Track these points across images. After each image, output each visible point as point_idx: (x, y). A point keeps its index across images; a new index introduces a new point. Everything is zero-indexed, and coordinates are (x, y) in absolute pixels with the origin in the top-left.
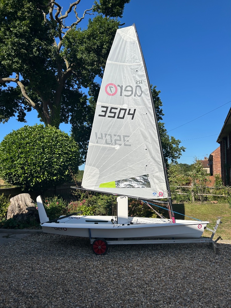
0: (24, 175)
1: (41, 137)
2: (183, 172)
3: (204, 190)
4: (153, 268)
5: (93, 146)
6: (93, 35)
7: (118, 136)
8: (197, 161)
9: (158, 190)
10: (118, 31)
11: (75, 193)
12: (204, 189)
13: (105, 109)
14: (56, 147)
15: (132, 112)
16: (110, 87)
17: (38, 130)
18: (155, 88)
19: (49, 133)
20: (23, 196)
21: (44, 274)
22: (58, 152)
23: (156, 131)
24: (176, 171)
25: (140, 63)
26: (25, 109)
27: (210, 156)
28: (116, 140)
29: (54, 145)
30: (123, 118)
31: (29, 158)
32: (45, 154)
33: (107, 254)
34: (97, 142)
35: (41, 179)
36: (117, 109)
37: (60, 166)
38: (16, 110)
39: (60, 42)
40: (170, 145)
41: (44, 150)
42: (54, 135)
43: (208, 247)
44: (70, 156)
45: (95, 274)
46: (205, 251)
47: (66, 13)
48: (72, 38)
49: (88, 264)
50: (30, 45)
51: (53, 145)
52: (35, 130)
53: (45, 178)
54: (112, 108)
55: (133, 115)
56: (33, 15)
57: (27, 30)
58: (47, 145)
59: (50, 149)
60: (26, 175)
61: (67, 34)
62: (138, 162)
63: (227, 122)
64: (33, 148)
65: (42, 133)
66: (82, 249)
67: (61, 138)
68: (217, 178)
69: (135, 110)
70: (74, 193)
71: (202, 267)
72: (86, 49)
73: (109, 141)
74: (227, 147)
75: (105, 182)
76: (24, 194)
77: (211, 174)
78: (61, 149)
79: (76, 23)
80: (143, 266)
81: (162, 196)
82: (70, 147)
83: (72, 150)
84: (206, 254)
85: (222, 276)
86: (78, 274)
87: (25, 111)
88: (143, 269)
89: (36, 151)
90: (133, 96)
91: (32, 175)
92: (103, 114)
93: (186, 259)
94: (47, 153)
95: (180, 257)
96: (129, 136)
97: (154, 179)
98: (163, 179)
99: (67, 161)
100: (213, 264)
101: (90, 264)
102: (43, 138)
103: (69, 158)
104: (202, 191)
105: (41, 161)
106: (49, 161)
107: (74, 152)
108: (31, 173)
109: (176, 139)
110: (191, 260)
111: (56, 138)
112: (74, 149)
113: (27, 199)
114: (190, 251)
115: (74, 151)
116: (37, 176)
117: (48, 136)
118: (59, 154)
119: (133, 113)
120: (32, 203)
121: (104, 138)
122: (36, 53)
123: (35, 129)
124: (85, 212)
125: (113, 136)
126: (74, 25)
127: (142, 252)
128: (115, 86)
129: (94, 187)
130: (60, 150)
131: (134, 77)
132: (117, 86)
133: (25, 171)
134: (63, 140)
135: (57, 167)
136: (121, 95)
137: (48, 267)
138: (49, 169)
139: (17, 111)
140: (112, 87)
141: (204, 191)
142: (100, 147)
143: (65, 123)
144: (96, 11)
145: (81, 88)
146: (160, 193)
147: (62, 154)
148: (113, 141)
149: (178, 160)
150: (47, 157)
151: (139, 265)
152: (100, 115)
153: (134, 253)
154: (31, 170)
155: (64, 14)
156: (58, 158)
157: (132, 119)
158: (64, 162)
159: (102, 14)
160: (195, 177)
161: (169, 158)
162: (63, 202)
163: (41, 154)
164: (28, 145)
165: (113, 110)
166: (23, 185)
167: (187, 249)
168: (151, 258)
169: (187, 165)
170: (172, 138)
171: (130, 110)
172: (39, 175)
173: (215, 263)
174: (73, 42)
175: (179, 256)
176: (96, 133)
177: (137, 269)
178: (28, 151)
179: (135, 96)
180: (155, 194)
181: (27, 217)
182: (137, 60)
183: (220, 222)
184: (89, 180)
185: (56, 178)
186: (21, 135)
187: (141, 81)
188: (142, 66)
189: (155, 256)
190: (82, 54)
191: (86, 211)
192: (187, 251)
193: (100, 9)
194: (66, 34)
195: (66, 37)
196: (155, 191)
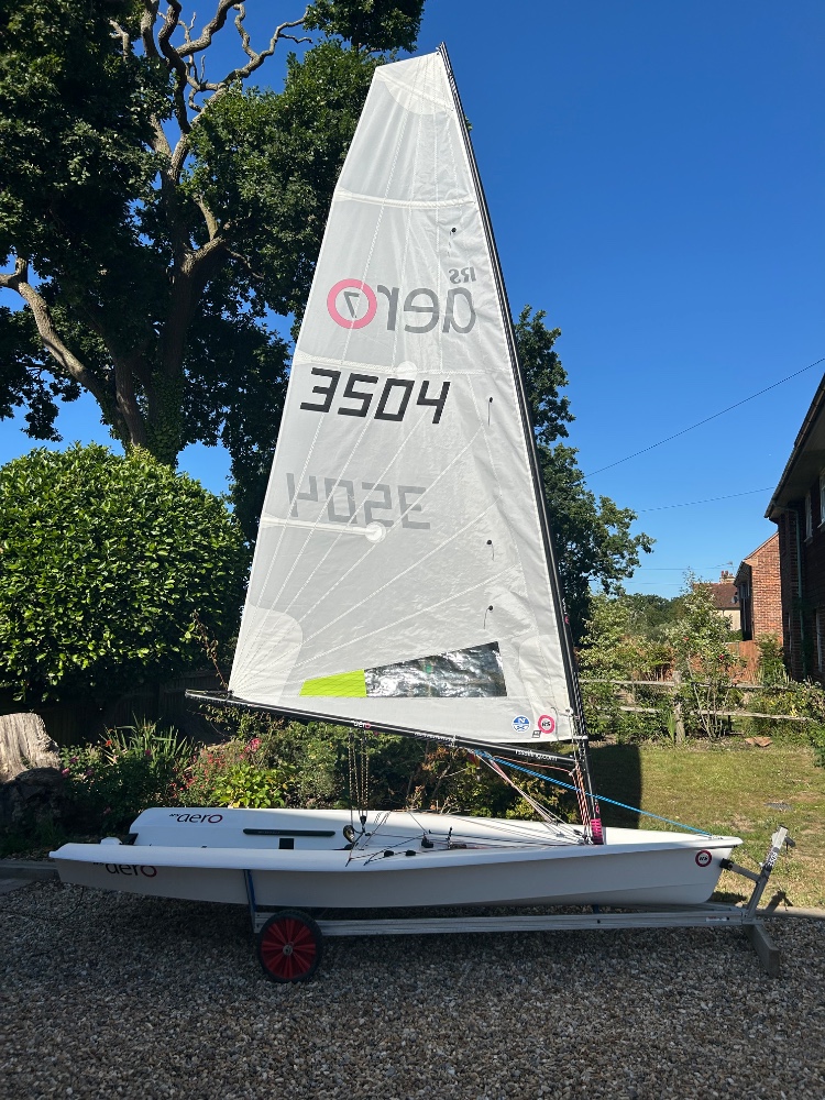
0: (22, 639)
1: (89, 494)
2: (644, 626)
3: (720, 694)
4: (506, 1051)
5: (279, 528)
6: (301, 113)
7: (380, 488)
8: (693, 586)
9: (536, 705)
10: (382, 74)
11: (216, 715)
12: (722, 691)
13: (326, 382)
14: (151, 534)
15: (434, 393)
16: (347, 295)
17: (82, 467)
18: (540, 317)
19: (126, 479)
20: (13, 724)
21: (30, 1078)
22: (155, 551)
23: (529, 467)
24: (616, 623)
25: (466, 199)
26: (57, 391)
27: (741, 567)
28: (369, 506)
29: (141, 526)
30: (399, 417)
31: (39, 573)
32: (103, 558)
33: (320, 978)
34: (295, 514)
35: (89, 658)
36: (374, 380)
37: (164, 605)
38: (21, 394)
39: (181, 141)
40: (598, 526)
41: (99, 542)
42: (142, 485)
43: (739, 943)
44: (203, 568)
45: (247, 1084)
46: (726, 960)
47: (206, 32)
48: (226, 125)
49: (229, 1032)
50: (55, 143)
51: (138, 523)
52: (70, 466)
53: (102, 654)
54: (354, 378)
55: (439, 404)
56: (67, 33)
57: (44, 88)
58: (112, 524)
59: (125, 539)
60: (30, 640)
61: (209, 110)
62: (458, 592)
63: (803, 444)
64: (57, 538)
65: (97, 479)
66: (221, 954)
67: (170, 497)
68: (768, 649)
69: (446, 385)
70: (209, 714)
71: (711, 1042)
72: (273, 163)
73: (342, 508)
74: (805, 537)
75: (324, 675)
76: (20, 716)
77: (746, 634)
78: (171, 541)
79: (244, 70)
80: (461, 1038)
81: (550, 731)
82: (204, 533)
83: (215, 546)
84: (727, 975)
85: (796, 1088)
86: (178, 1080)
87: (57, 400)
88: (460, 1057)
89: (70, 549)
90: (440, 331)
91: (51, 642)
92: (320, 399)
93: (648, 1000)
94: (112, 555)
95: (621, 990)
96: (421, 491)
97: (521, 661)
98: (555, 661)
99: (192, 587)
100: (760, 1027)
101: (238, 1028)
102: (101, 495)
103: (200, 576)
104: (711, 700)
105: (88, 587)
106: (122, 588)
107: (220, 551)
108: (48, 632)
109: (619, 508)
110: (668, 1008)
111: (152, 497)
112: (224, 538)
113: (32, 735)
114: (663, 960)
115: (221, 547)
116: (72, 643)
117: (121, 490)
118: (160, 560)
119: (437, 397)
120: (48, 750)
121: (321, 495)
122: (78, 174)
123: (67, 464)
124: (249, 793)
125: (358, 489)
126: (232, 77)
127: (467, 965)
128: (367, 290)
129: (279, 693)
130: (163, 542)
131: (443, 254)
132: (375, 290)
133: (22, 627)
134: (181, 506)
135: (154, 610)
136: (391, 326)
137: (58, 1045)
138: (122, 616)
139: (25, 400)
140: (357, 295)
141: (720, 700)
142: (306, 531)
143: (205, 444)
144: (318, 25)
145: (264, 315)
146: (542, 718)
147: (174, 559)
148: (360, 510)
149: (625, 583)
150: (110, 572)
151: (447, 1036)
152: (305, 406)
153: (432, 972)
154: (48, 623)
155: (199, 35)
156: (157, 577)
157: (436, 421)
158: (182, 592)
159: (341, 38)
160: (686, 646)
161: (595, 574)
162: (177, 747)
163: (87, 560)
164: (38, 524)
165: (359, 387)
166: (19, 678)
167: (651, 949)
168: (499, 995)
169: (660, 600)
170: (605, 502)
171: (426, 384)
172: (78, 640)
173: (767, 1022)
174: (230, 141)
175: (619, 985)
176: (290, 477)
177: (434, 1055)
178: (36, 549)
179: (446, 329)
180: (520, 722)
181: (26, 810)
182: (454, 186)
183: (785, 840)
184: (261, 666)
185: (146, 651)
186: (15, 487)
187: (472, 270)
188: (472, 211)
189: (517, 989)
190: (258, 182)
191: (251, 789)
192: (653, 963)
193: (332, 19)
194: (203, 111)
195: (203, 121)
196: (521, 710)
